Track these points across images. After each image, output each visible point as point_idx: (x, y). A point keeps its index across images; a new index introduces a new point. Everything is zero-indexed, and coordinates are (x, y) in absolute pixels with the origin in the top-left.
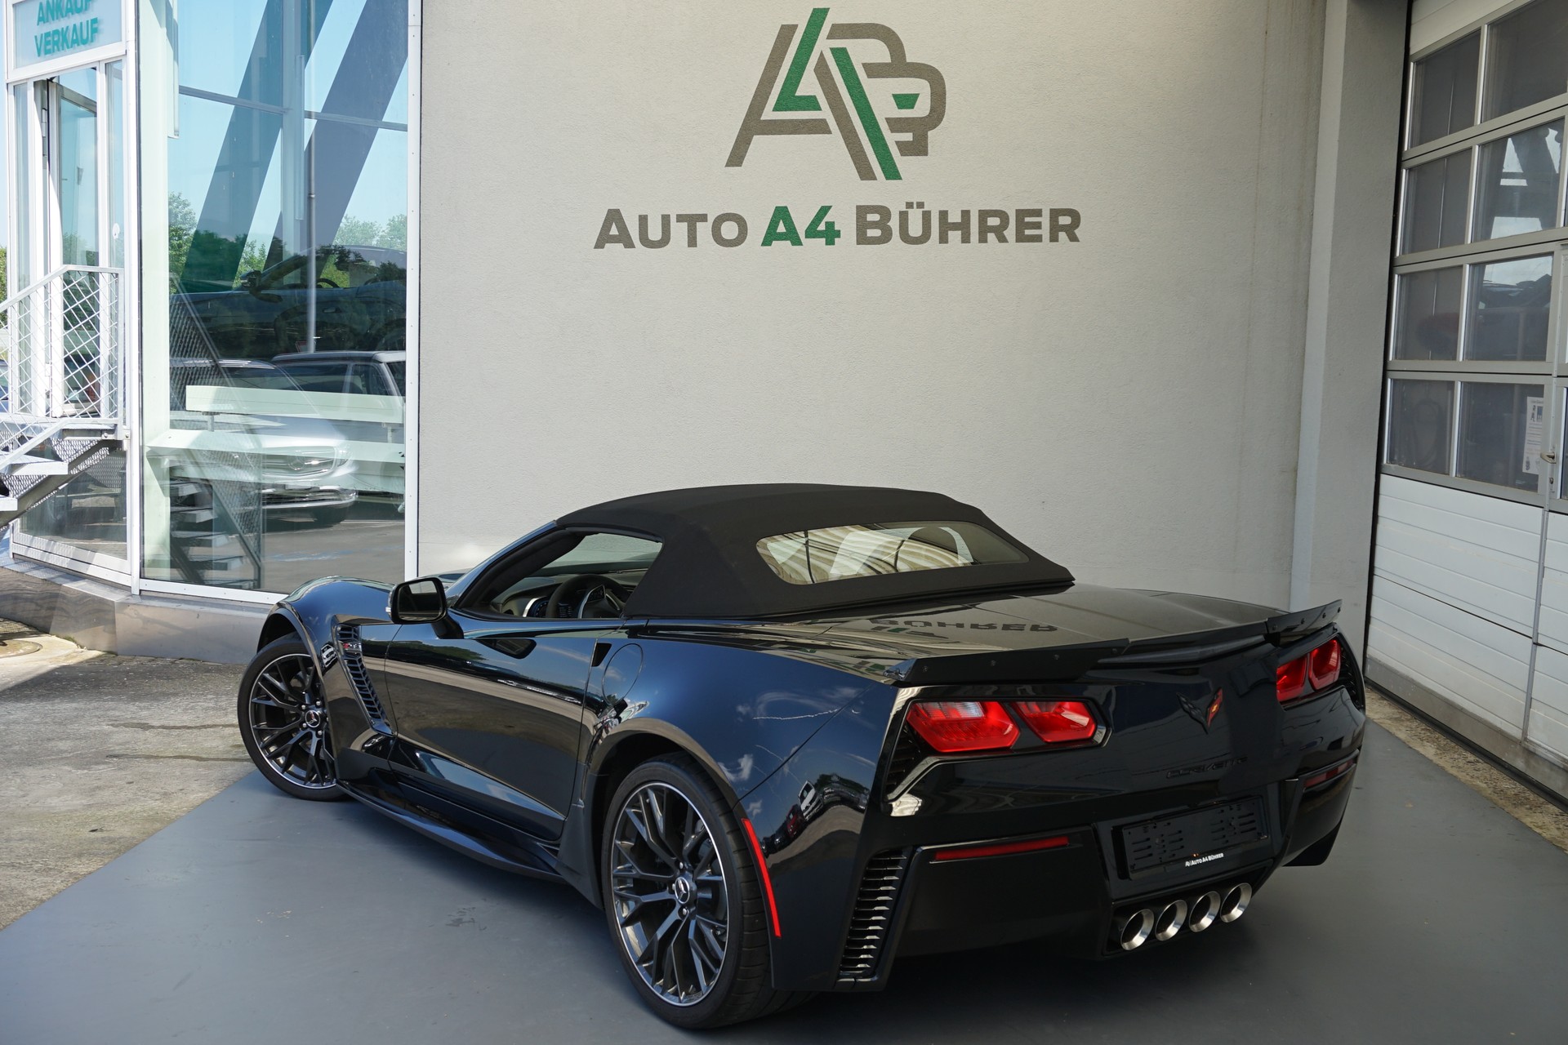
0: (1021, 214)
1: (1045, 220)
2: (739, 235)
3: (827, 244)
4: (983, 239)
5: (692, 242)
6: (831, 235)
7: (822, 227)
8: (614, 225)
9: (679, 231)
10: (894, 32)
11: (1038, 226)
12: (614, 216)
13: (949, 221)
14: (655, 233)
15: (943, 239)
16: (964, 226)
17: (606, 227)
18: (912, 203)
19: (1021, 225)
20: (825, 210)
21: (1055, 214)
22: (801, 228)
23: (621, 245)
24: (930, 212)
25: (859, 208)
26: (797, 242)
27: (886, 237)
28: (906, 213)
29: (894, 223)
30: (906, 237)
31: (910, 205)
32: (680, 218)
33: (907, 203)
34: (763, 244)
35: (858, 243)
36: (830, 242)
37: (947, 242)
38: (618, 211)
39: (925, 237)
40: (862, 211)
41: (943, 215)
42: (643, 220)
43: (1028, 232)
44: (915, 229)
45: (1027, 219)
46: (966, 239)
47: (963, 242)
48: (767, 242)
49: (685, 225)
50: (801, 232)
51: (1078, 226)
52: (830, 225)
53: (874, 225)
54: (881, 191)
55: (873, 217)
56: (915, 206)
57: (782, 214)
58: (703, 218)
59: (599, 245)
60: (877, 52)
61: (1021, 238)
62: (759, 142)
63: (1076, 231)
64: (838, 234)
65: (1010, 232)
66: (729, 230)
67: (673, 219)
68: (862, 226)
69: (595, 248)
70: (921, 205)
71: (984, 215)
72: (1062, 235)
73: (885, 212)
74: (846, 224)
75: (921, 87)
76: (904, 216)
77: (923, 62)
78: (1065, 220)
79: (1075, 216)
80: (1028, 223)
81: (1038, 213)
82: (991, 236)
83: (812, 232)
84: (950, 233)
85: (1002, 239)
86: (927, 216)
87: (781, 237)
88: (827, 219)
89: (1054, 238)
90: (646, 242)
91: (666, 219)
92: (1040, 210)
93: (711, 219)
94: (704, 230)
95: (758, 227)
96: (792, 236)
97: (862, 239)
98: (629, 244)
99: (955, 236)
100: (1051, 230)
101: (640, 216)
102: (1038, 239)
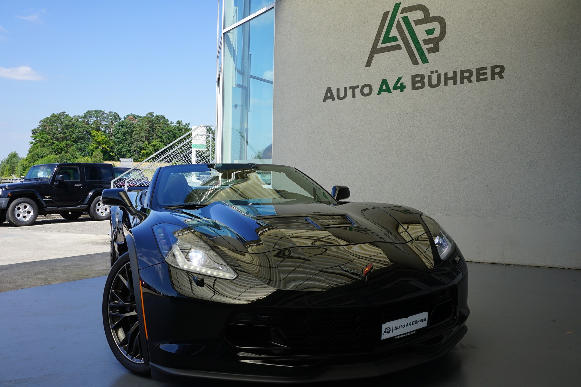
0: (478, 70)
1: (489, 71)
2: (369, 91)
3: (401, 91)
4: (462, 82)
5: (354, 96)
6: (402, 88)
7: (399, 85)
8: (329, 93)
9: (350, 92)
10: (425, 6)
11: (486, 74)
12: (329, 90)
13: (448, 76)
14: (342, 94)
15: (446, 84)
16: (454, 78)
17: (326, 94)
18: (433, 71)
19: (478, 74)
20: (400, 78)
21: (493, 68)
22: (391, 86)
23: (331, 100)
24: (440, 74)
25: (412, 76)
26: (390, 92)
27: (423, 86)
28: (431, 76)
29: (426, 80)
30: (431, 85)
31: (432, 72)
32: (350, 88)
33: (431, 72)
34: (378, 94)
35: (412, 90)
36: (402, 91)
37: (447, 85)
38: (330, 88)
39: (438, 84)
40: (414, 77)
41: (446, 74)
42: (338, 90)
43: (481, 77)
44: (434, 81)
45: (481, 72)
46: (455, 83)
47: (454, 84)
48: (379, 93)
49: (351, 90)
50: (391, 87)
51: (504, 72)
52: (402, 84)
53: (418, 82)
54: (422, 69)
55: (418, 79)
56: (434, 72)
57: (384, 82)
58: (357, 87)
59: (324, 101)
60: (419, 15)
61: (478, 80)
62: (376, 56)
63: (503, 74)
64: (405, 87)
65: (474, 78)
66: (366, 90)
67: (348, 88)
68: (414, 82)
69: (323, 102)
70: (436, 72)
71: (462, 72)
72: (497, 77)
73: (422, 76)
74: (407, 83)
75: (436, 26)
76: (430, 77)
77: (437, 15)
78: (497, 70)
79: (502, 68)
80: (481, 73)
81: (486, 68)
82: (465, 81)
83: (395, 88)
84: (448, 81)
85: (470, 81)
86: (439, 76)
87: (384, 91)
88: (401, 82)
89: (493, 78)
90: (339, 98)
91: (345, 89)
92: (487, 67)
93: (360, 87)
94: (358, 91)
95: (376, 88)
96: (388, 90)
97: (414, 88)
98: (334, 99)
99: (450, 82)
100: (491, 75)
101: (337, 89)
102: (486, 79)
